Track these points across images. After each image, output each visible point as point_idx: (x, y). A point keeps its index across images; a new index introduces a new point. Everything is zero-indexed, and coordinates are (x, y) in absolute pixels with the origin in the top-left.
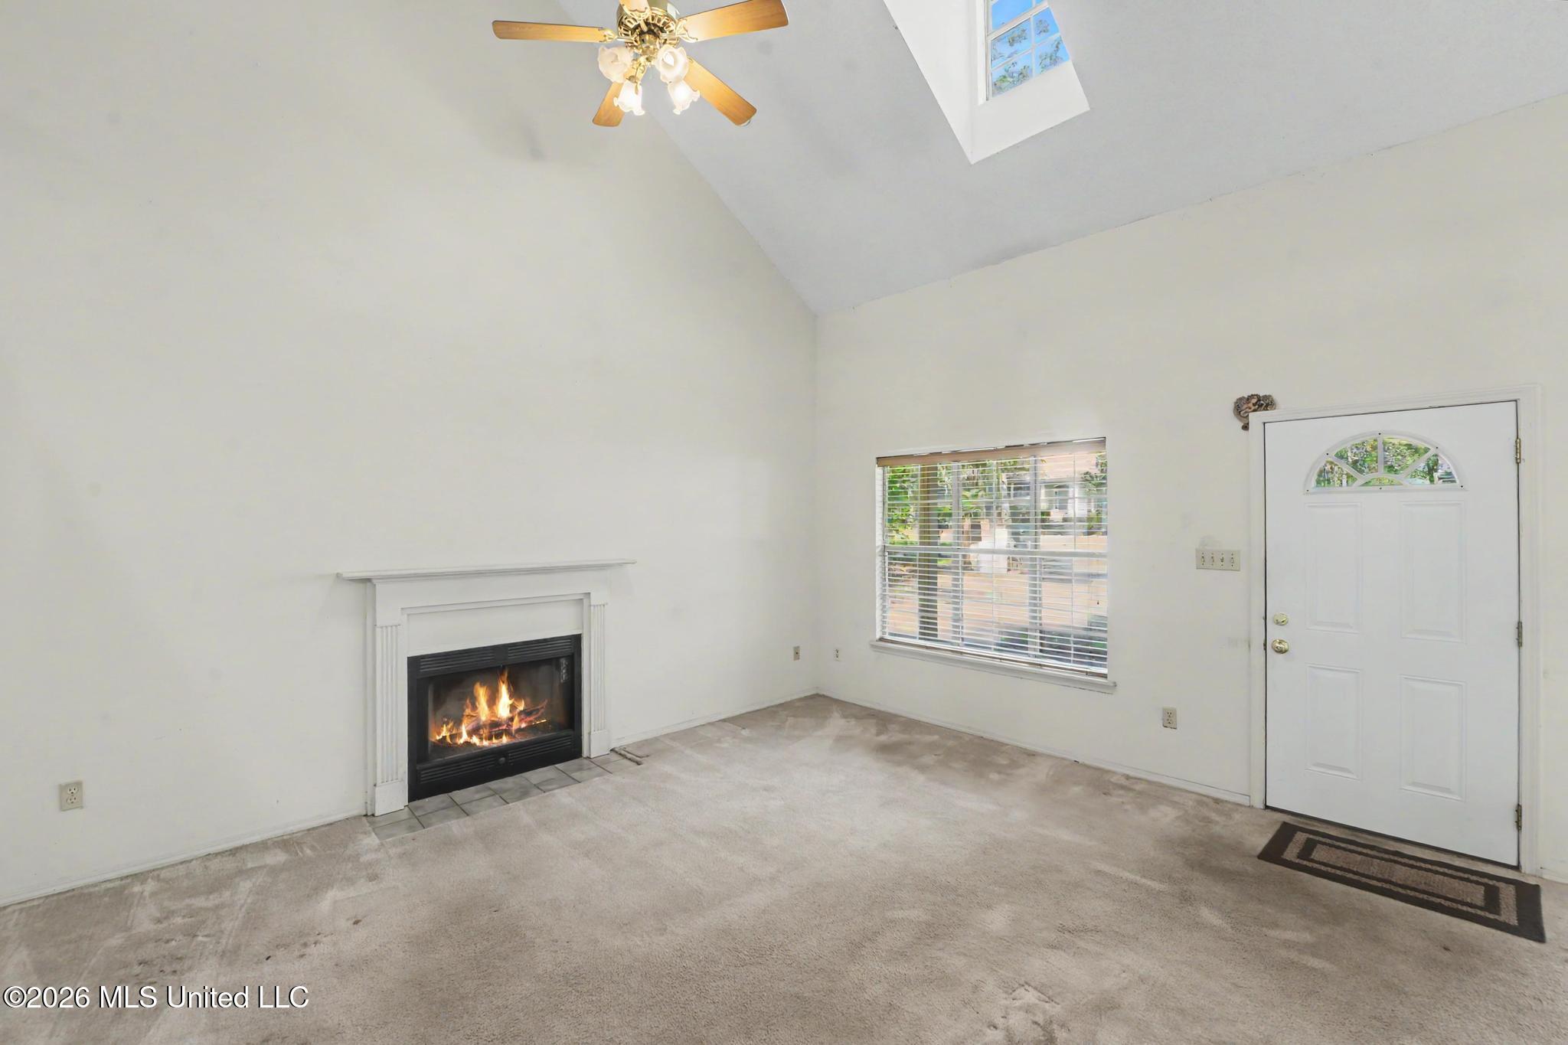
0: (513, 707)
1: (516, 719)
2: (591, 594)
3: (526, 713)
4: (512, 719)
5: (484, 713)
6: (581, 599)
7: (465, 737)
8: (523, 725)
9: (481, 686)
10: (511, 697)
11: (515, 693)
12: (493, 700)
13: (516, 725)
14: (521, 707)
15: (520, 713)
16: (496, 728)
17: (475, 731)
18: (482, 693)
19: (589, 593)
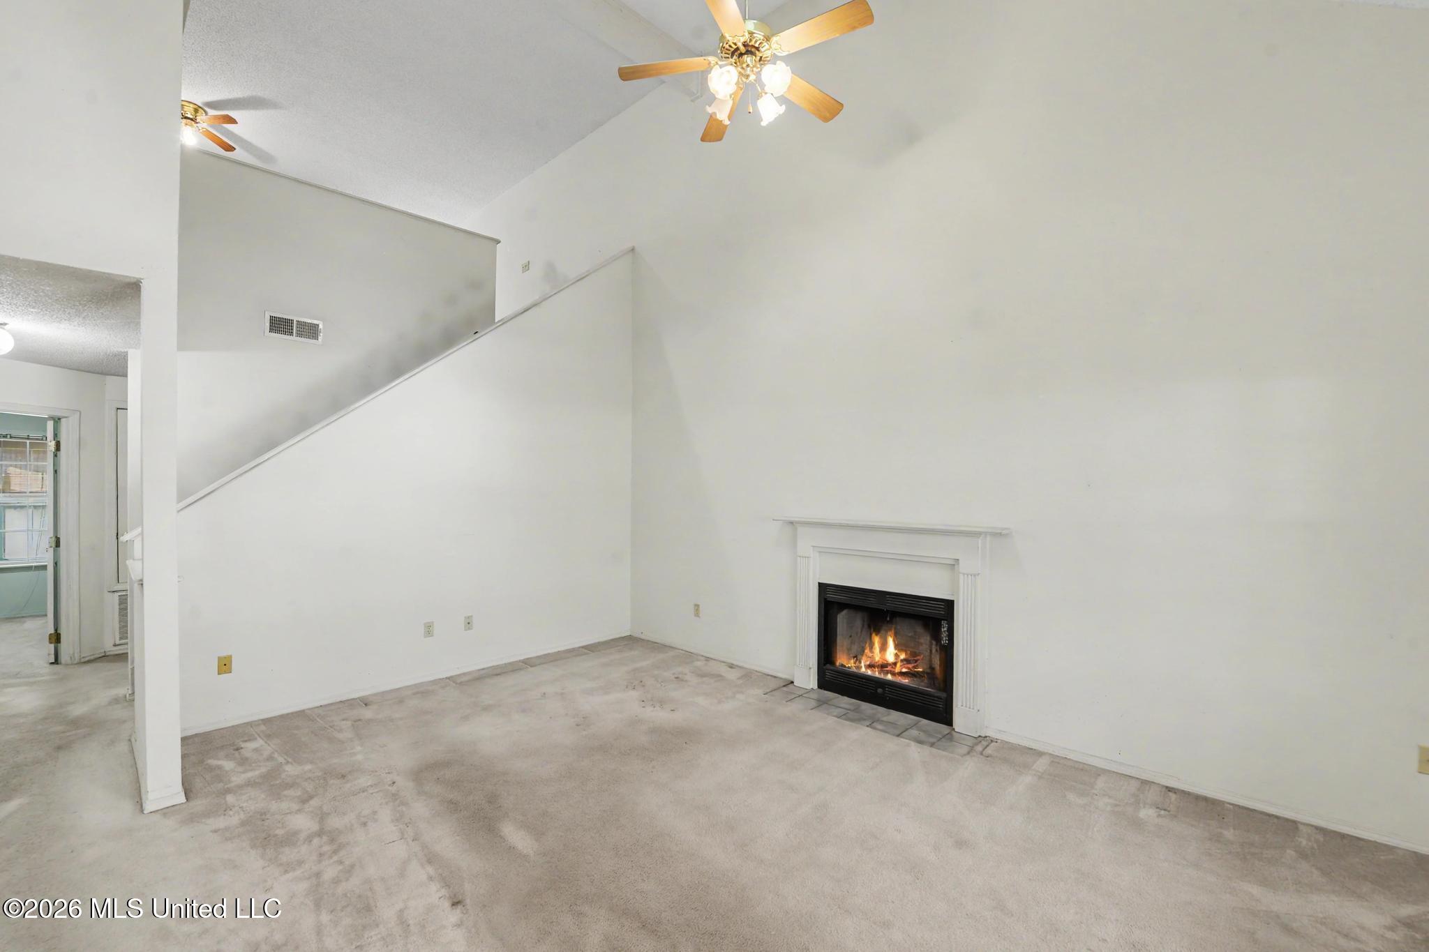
0: (897, 656)
1: (898, 665)
2: (960, 562)
3: (906, 661)
4: (895, 664)
5: (877, 658)
6: (954, 565)
7: (863, 670)
8: (904, 670)
9: (877, 635)
10: (896, 649)
11: (898, 646)
12: (883, 648)
13: (897, 669)
14: (903, 656)
15: (902, 661)
16: (883, 666)
17: (870, 666)
18: (877, 640)
19: (958, 560)
